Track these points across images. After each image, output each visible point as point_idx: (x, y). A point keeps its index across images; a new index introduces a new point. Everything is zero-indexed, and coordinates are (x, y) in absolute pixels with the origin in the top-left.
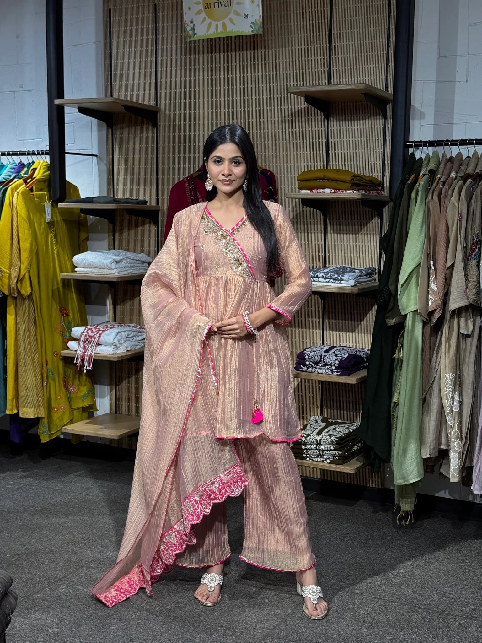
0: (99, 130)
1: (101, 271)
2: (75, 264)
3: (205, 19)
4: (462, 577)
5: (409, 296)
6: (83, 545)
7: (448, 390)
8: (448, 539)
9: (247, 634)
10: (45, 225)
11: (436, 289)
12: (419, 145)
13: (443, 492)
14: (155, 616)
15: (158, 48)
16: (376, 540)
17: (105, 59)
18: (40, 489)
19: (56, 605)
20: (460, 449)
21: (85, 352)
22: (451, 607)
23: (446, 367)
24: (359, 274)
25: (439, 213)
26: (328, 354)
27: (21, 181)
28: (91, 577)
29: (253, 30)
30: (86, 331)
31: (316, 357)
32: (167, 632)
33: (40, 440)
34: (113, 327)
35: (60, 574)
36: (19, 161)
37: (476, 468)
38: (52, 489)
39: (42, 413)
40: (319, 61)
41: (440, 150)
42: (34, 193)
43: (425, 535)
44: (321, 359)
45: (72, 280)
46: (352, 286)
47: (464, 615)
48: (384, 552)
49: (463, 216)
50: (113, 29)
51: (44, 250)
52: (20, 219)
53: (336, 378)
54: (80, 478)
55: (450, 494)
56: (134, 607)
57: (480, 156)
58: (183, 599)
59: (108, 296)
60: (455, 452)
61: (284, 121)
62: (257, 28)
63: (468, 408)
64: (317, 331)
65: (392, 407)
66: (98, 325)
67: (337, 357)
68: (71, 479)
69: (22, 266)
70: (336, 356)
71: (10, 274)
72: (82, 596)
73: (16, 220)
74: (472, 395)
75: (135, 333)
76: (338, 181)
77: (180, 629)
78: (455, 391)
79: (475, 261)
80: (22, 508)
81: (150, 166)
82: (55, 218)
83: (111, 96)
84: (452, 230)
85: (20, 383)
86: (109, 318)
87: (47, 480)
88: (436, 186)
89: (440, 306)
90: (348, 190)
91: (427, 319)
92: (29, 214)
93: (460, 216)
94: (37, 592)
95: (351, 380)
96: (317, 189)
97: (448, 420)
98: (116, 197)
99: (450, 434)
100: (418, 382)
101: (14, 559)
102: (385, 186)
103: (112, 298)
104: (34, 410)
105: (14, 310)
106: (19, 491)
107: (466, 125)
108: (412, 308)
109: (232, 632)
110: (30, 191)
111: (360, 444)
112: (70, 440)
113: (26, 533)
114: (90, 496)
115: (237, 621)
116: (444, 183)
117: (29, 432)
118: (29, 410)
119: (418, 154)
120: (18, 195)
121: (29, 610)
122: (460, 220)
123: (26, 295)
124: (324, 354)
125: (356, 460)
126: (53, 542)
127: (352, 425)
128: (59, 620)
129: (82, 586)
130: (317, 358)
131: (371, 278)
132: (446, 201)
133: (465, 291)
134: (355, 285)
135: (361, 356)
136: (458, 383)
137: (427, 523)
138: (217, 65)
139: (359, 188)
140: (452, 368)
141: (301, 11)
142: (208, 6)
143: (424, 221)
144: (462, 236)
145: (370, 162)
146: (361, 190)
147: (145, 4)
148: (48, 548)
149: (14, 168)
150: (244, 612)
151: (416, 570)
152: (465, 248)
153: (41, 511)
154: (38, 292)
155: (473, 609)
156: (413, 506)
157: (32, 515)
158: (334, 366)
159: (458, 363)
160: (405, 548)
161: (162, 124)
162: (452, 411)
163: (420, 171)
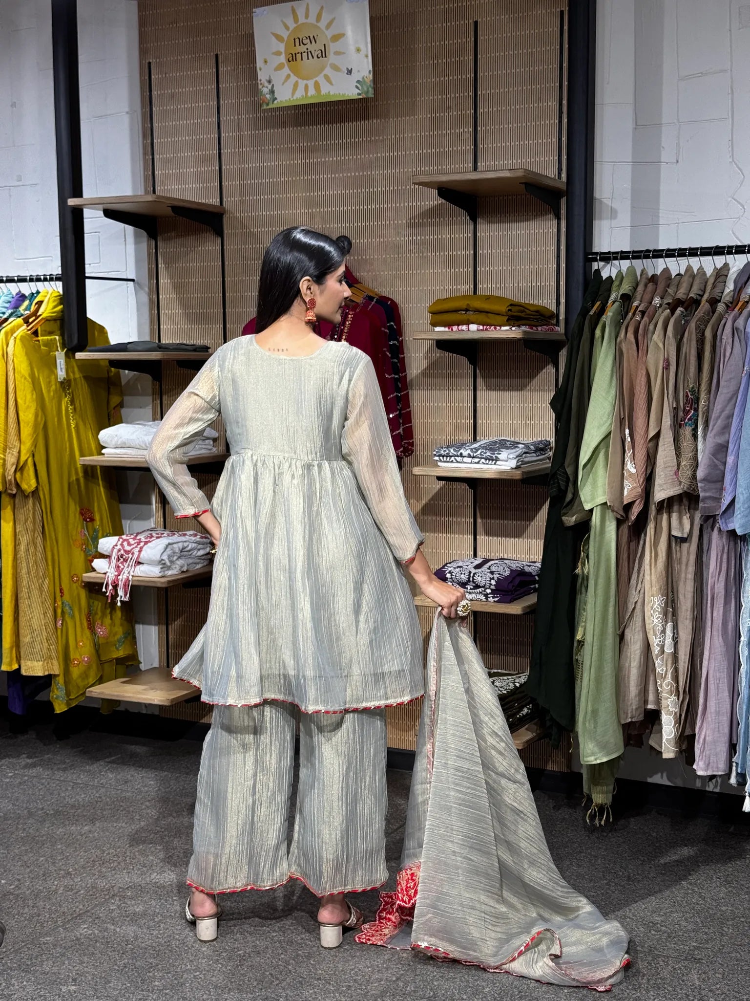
0: (137, 242)
1: (141, 452)
2: (102, 444)
3: (288, 77)
4: (682, 901)
5: (595, 481)
6: (116, 864)
7: (656, 621)
8: (664, 846)
9: (356, 989)
10: (56, 385)
11: (633, 471)
12: (608, 257)
13: (659, 775)
14: (220, 965)
15: (221, 119)
16: (557, 848)
17: (144, 136)
18: (54, 783)
19: (73, 953)
20: (676, 708)
21: (119, 575)
22: (663, 944)
23: (652, 587)
24: (524, 450)
25: (636, 357)
26: (480, 570)
27: (20, 320)
28: (126, 911)
29: (359, 91)
30: (120, 543)
31: (462, 576)
32: (238, 989)
33: (53, 709)
34: (161, 537)
35: (81, 907)
36: (17, 291)
37: (699, 737)
38: (71, 784)
39: (56, 668)
40: (459, 135)
41: (638, 264)
42: (40, 338)
43: (629, 840)
44: (469, 578)
45: (98, 467)
46: (512, 469)
47: (681, 956)
48: (568, 865)
49: (671, 363)
50: (154, 93)
51: (56, 423)
52: (19, 379)
53: (493, 606)
54: (115, 766)
55: (669, 779)
56: (190, 954)
57: (695, 272)
58: (263, 940)
59: (154, 490)
60: (669, 713)
61: (410, 225)
62: (366, 89)
63: (686, 647)
64: (465, 536)
65: (575, 648)
66: (138, 534)
68: (101, 768)
69: (22, 447)
70: (492, 573)
71: (4, 460)
72: (113, 939)
73: (13, 380)
74: (691, 627)
75: (194, 545)
76: (488, 312)
77: (257, 984)
78: (667, 622)
79: (691, 428)
80: (26, 812)
81: (213, 295)
82: (71, 375)
83: (154, 192)
84: (655, 384)
85: (22, 620)
86: (156, 522)
87: (64, 770)
88: (631, 319)
89: (640, 495)
90: (504, 326)
91: (622, 516)
92: (32, 369)
93: (667, 362)
94: (46, 934)
95: (515, 609)
96: (458, 325)
97: (657, 665)
98: (163, 342)
99: (661, 686)
100: (611, 610)
101: (12, 887)
102: (560, 319)
104: (43, 665)
105: (11, 514)
106: (22, 787)
107: (678, 226)
108: (601, 499)
109: (334, 987)
110: (33, 336)
111: (531, 706)
112: (99, 709)
113: (31, 848)
114: (128, 792)
115: (342, 971)
116: (643, 313)
117: (37, 698)
118: (35, 663)
119: (608, 271)
120: (15, 341)
121: (34, 961)
122: (666, 369)
123: (29, 491)
124: (473, 571)
125: (527, 729)
126: (71, 862)
127: (520, 677)
128: (78, 974)
129: (113, 924)
130: (464, 578)
131: (543, 456)
132: (646, 341)
133: (676, 473)
134: (517, 467)
135: (530, 574)
136: (671, 610)
137: (634, 823)
138: (309, 144)
139: (520, 322)
140: (661, 588)
141: (431, 62)
142: (292, 58)
143: (615, 371)
144: (670, 392)
145: (539, 284)
146: (523, 325)
147: (201, 55)
148: (64, 870)
149: (10, 302)
150: (353, 957)
151: (614, 892)
152: (676, 409)
153: (55, 816)
154: (47, 485)
155: (695, 947)
156: (610, 796)
157: (40, 822)
158: (489, 588)
159: (670, 580)
160: (599, 861)
161: (230, 231)
162: (662, 651)
163: (609, 296)
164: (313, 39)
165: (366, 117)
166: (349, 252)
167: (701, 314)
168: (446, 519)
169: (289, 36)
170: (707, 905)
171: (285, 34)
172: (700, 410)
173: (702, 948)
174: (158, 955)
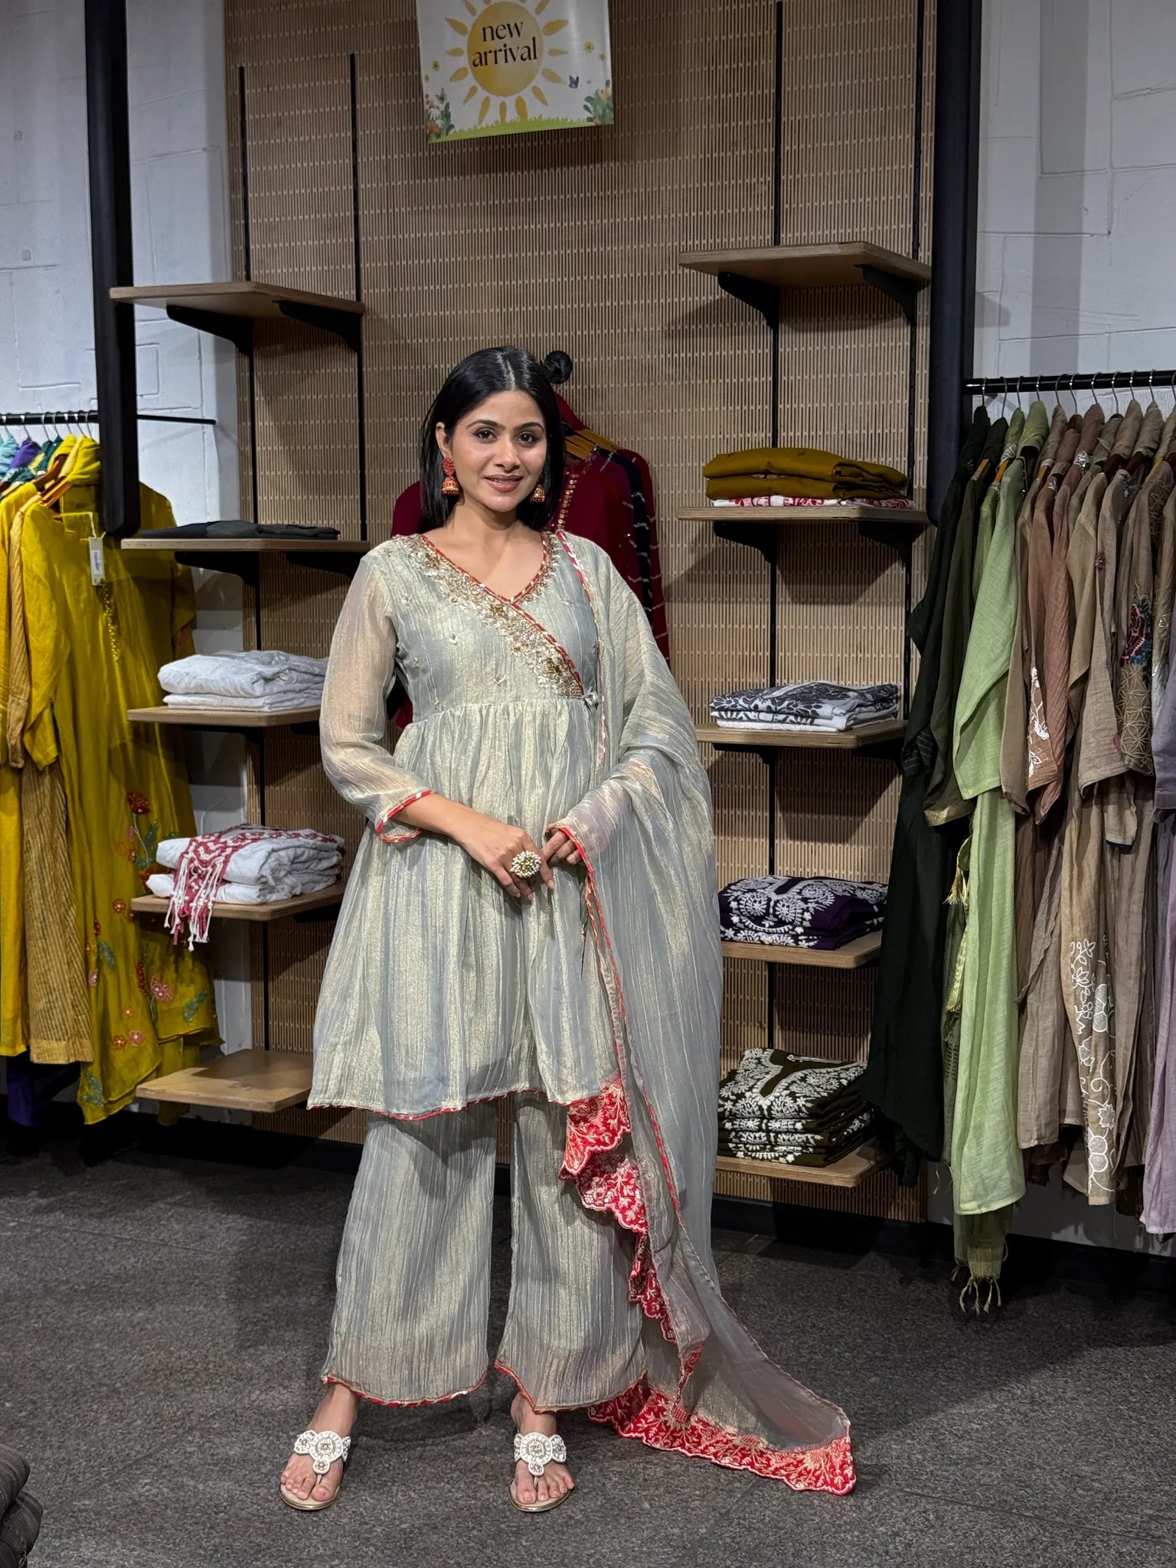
0: (219, 360)
1: (228, 701)
2: (164, 687)
3: (473, 90)
4: (1123, 1439)
5: (980, 754)
6: (192, 1375)
7: (1079, 980)
10: (88, 591)
11: (1044, 735)
12: (996, 387)
13: (1072, 1228)
14: (372, 1548)
15: (359, 160)
16: (911, 1350)
17: (233, 188)
18: (84, 1239)
19: (128, 1527)
20: (1111, 1124)
21: (191, 901)
22: (1098, 1512)
23: (1072, 925)
24: (858, 701)
25: (1049, 551)
26: (785, 896)
27: (30, 486)
28: (212, 1455)
29: (590, 115)
30: (192, 848)
31: (757, 906)
33: (82, 1118)
34: (259, 839)
35: (138, 1448)
36: (24, 437)
37: (1150, 1171)
38: (112, 1240)
39: (87, 1053)
40: (751, 188)
41: (1049, 399)
42: (63, 515)
43: (1029, 1336)
44: (767, 909)
45: (157, 726)
46: (840, 731)
47: (1129, 1532)
48: (932, 1379)
49: (1108, 559)
50: (249, 117)
51: (89, 653)
52: (30, 581)
53: (806, 954)
54: (182, 1210)
55: (1087, 1235)
56: (321, 1528)
57: (1144, 412)
59: (245, 762)
60: (1099, 1131)
61: (669, 335)
62: (601, 112)
63: (1128, 1023)
64: (756, 840)
65: (943, 1024)
66: (221, 834)
67: (806, 903)
68: (160, 1213)
69: (34, 692)
70: (805, 900)
71: (5, 713)
72: (193, 1502)
73: (19, 582)
74: (1136, 991)
75: (312, 852)
76: (801, 476)
78: (1097, 984)
79: (1140, 667)
80: (40, 1286)
81: (344, 447)
82: (114, 575)
83: (248, 278)
84: (1081, 597)
85: (33, 978)
86: (248, 815)
87: (100, 1217)
88: (1040, 488)
89: (1056, 775)
90: (829, 499)
91: (1024, 810)
92: (50, 567)
93: (1101, 558)
94: (82, 1494)
95: (843, 959)
96: (753, 497)
97: (1080, 1053)
98: (262, 522)
99: (1087, 1087)
100: (1005, 962)
101: (23, 1414)
102: (915, 487)
103: (254, 766)
104: (66, 1046)
105: (16, 800)
106: (32, 1245)
107: (1109, 337)
108: (990, 782)
110: (51, 511)
111: (865, 1116)
112: (154, 1117)
113: (52, 1348)
114: (206, 1253)
115: (575, 1558)
116: (1060, 479)
117: (55, 1099)
118: (54, 1044)
119: (996, 410)
120: (23, 519)
121: (64, 1540)
122: (1100, 569)
123: (45, 763)
124: (774, 897)
125: (859, 1154)
126: (119, 1370)
127: (847, 1069)
129: (192, 1477)
130: (759, 908)
131: (886, 711)
132: (1065, 523)
133: (1116, 741)
134: (848, 729)
135: (865, 901)
136: (1104, 963)
137: (1032, 1307)
138: (503, 202)
139: (854, 493)
140: (1087, 928)
141: (705, 69)
142: (480, 60)
143: (1013, 571)
144: (1106, 608)
145: (879, 431)
146: (858, 497)
147: (326, 56)
148: (107, 1385)
149: (13, 456)
150: (591, 1534)
151: (1009, 1423)
152: (1115, 636)
153: (88, 1294)
154: (75, 754)
155: (1151, 1517)
156: (998, 1265)
157: (64, 1303)
158: (801, 925)
159: (1102, 913)
160: (982, 1370)
161: (372, 343)
162: (1089, 1031)
163: (1002, 451)
164: (515, 30)
165: (597, 158)
166: (567, 377)
167: (1157, 480)
168: (725, 812)
169: (474, 26)
170: (1165, 1445)
171: (469, 21)
172: (1156, 636)
173: (1162, 1517)
174: (269, 1531)
